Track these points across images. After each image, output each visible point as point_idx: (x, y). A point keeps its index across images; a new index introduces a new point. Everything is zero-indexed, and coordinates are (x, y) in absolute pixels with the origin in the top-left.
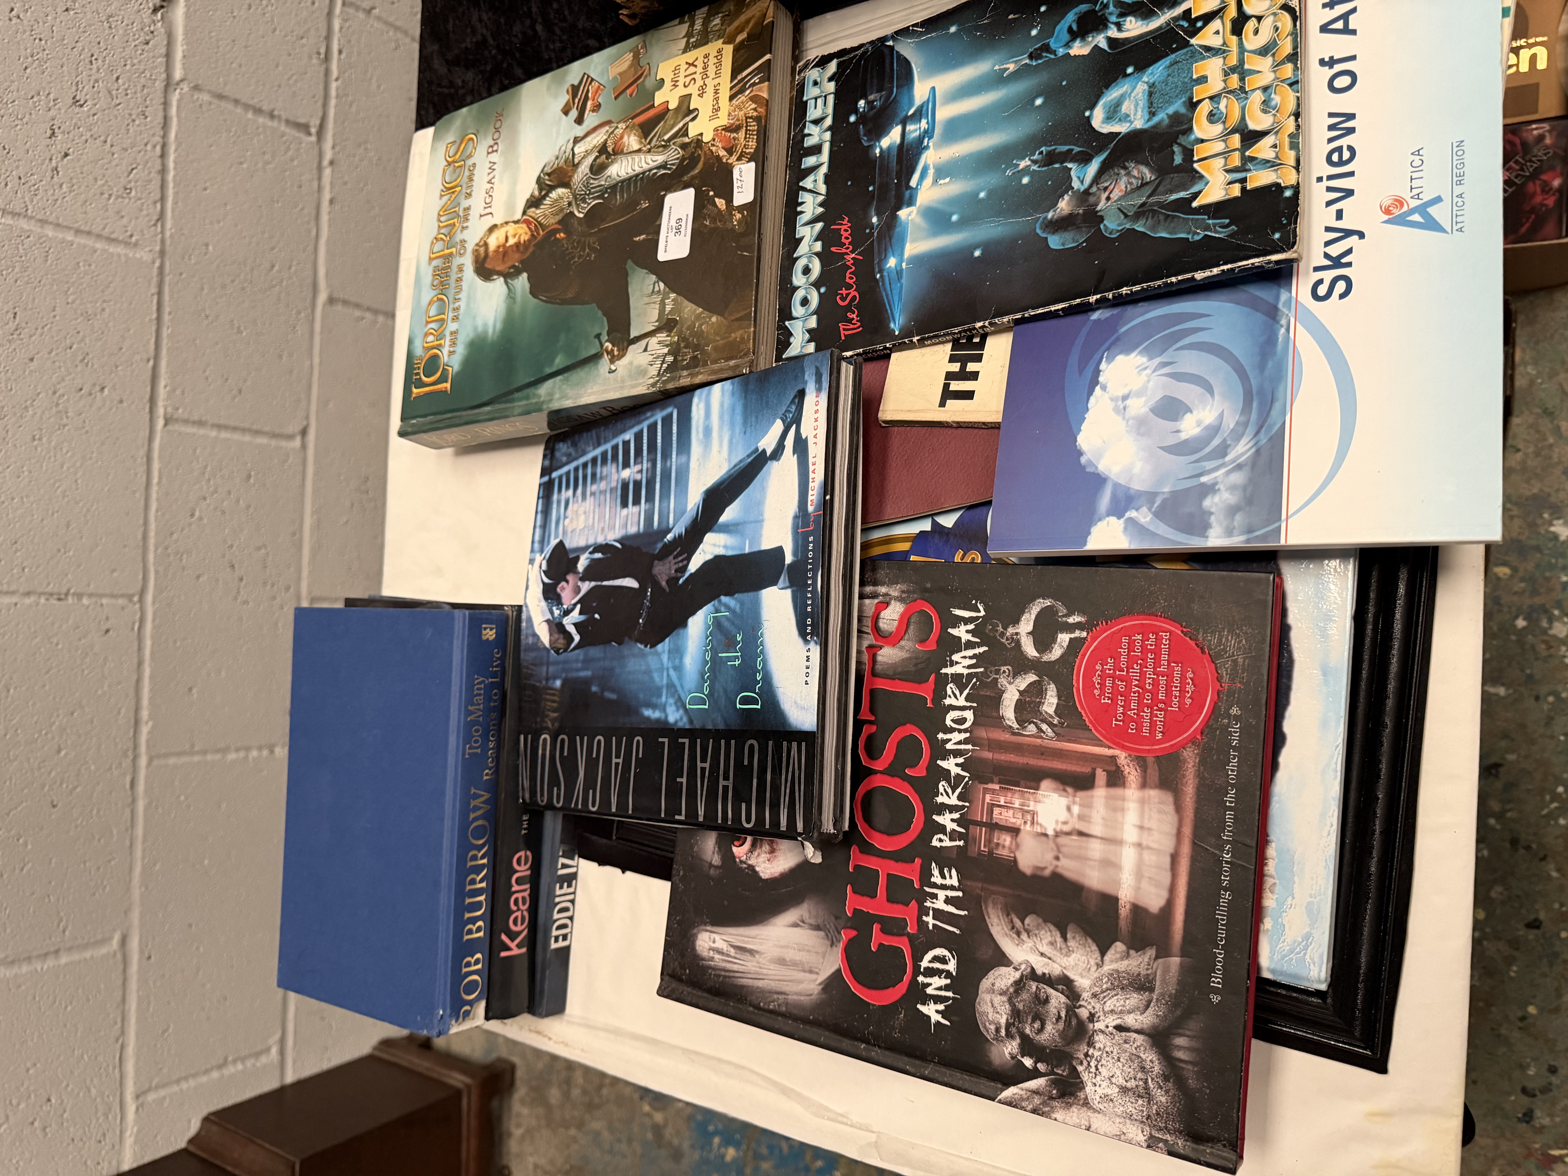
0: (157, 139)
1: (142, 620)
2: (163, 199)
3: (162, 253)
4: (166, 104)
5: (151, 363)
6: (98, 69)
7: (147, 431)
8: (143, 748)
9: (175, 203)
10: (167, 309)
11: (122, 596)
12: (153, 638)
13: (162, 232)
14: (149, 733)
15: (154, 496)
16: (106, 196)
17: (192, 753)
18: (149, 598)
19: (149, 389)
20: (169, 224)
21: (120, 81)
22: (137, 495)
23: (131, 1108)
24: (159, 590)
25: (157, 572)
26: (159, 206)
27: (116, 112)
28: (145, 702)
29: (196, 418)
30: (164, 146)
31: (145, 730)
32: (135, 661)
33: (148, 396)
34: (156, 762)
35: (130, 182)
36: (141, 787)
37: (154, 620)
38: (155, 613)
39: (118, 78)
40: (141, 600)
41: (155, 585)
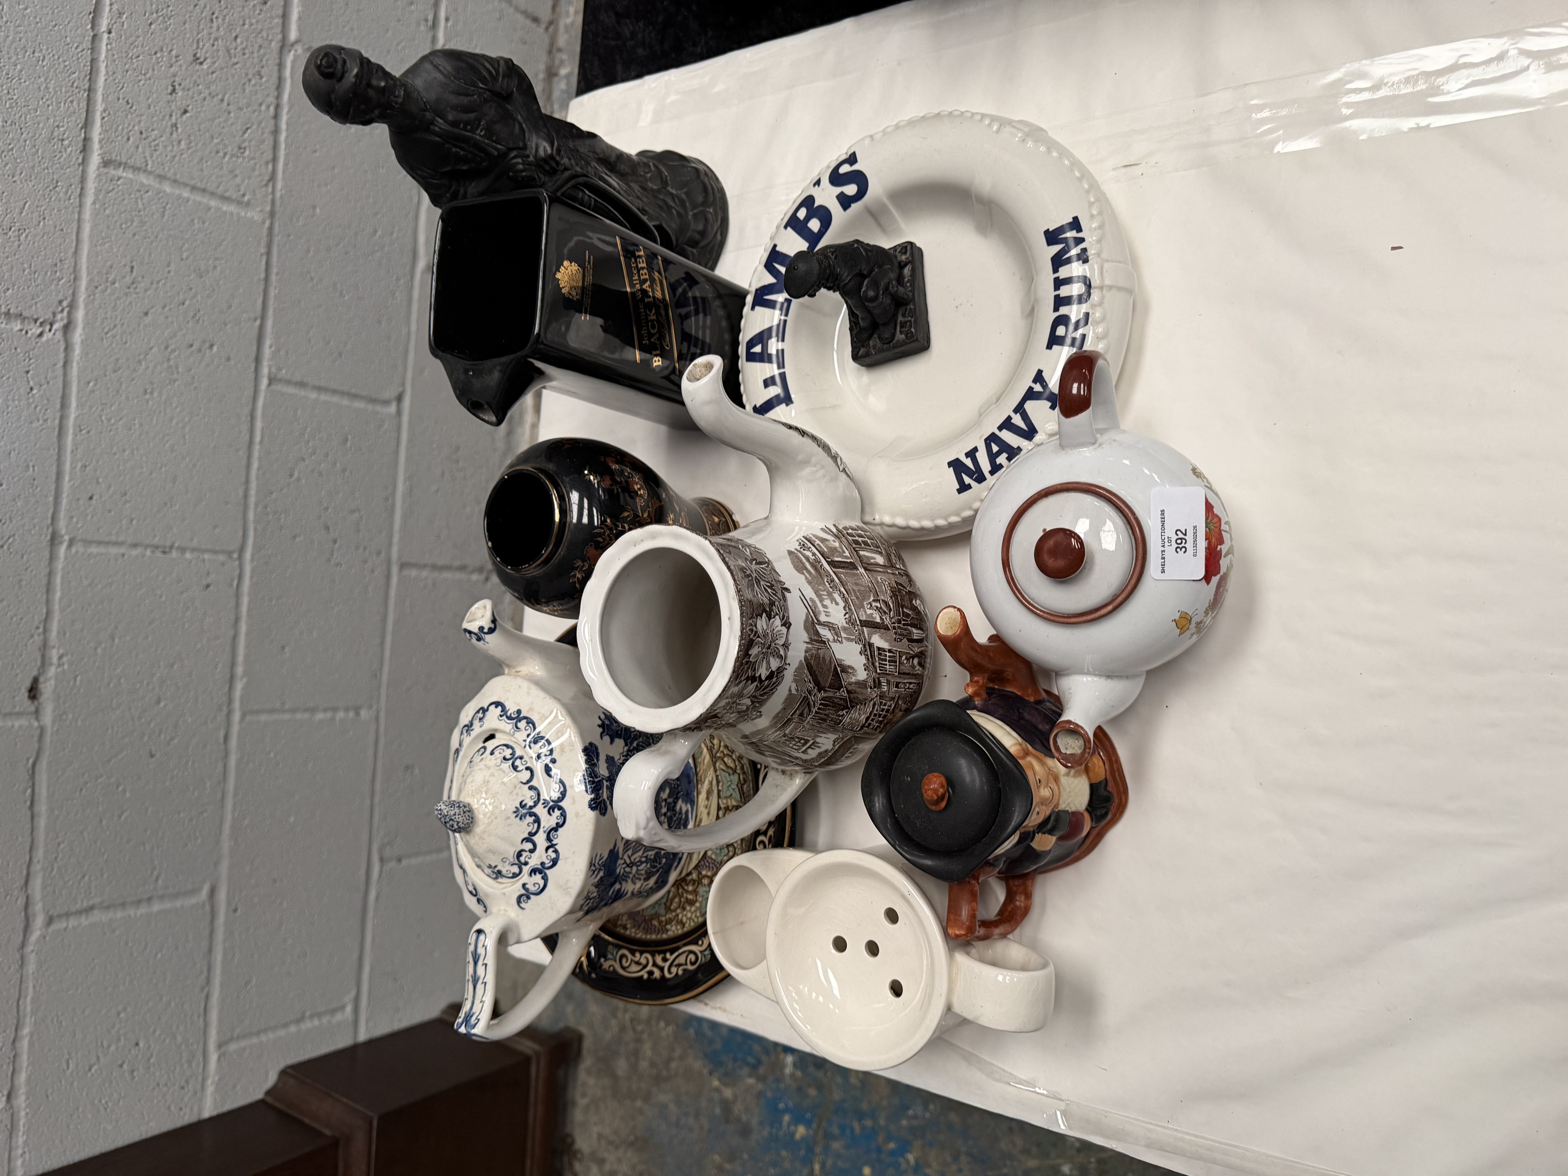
0: (271, 99)
1: (240, 577)
2: (275, 159)
3: (272, 214)
4: (281, 66)
5: (258, 322)
6: (218, 29)
7: (252, 390)
8: (237, 704)
9: (286, 165)
10: (274, 270)
11: (222, 552)
12: (249, 595)
13: (273, 193)
14: (244, 689)
15: (256, 454)
16: (221, 154)
17: (283, 711)
18: (248, 555)
19: (255, 348)
20: (279, 185)
21: (239, 40)
22: (240, 453)
23: (213, 1058)
24: (257, 548)
25: (255, 530)
26: (270, 167)
27: (233, 71)
28: (240, 658)
29: (298, 378)
30: (278, 107)
31: (239, 686)
32: (233, 617)
33: (254, 355)
34: (248, 718)
35: (244, 141)
36: (233, 742)
37: (252, 578)
38: (253, 571)
39: (236, 37)
40: (240, 557)
41: (254, 543)
